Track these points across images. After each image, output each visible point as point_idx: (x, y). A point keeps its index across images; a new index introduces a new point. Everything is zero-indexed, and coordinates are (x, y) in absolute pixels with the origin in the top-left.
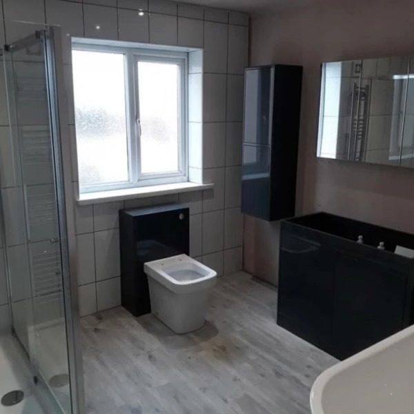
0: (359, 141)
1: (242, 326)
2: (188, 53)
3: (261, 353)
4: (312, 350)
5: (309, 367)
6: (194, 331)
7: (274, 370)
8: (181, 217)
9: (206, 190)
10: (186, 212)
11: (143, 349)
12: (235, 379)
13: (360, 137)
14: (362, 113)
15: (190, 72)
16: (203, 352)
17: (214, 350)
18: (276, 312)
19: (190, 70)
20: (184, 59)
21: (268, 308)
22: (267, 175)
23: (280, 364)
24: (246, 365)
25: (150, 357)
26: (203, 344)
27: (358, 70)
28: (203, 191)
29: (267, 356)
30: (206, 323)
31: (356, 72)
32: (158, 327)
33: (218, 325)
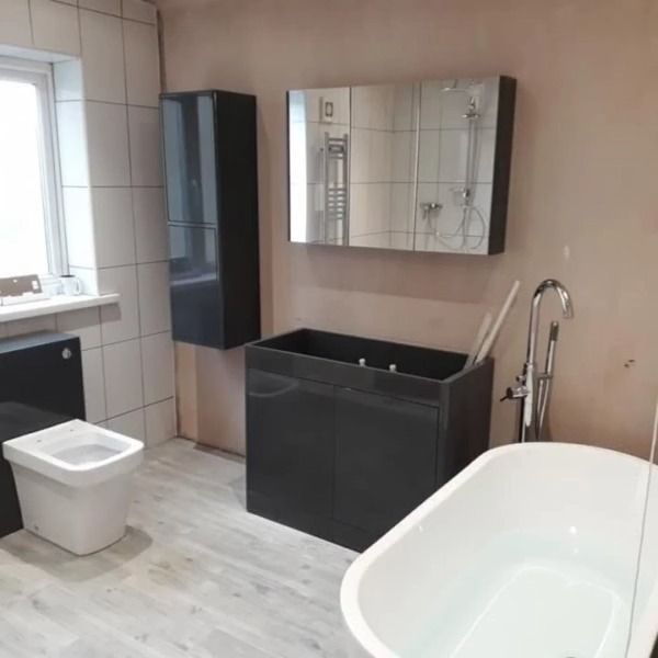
0: (340, 223)
1: (190, 525)
2: (52, 64)
3: (229, 560)
4: (307, 541)
5: (306, 567)
6: (109, 546)
7: (253, 583)
8: (66, 354)
9: (105, 305)
10: (75, 344)
11: (20, 593)
12: (194, 611)
13: (340, 215)
14: (340, 180)
15: (58, 99)
16: (130, 578)
17: (151, 571)
18: (244, 493)
19: (57, 94)
20: (46, 75)
21: (230, 489)
22: (213, 277)
23: (261, 572)
24: (208, 585)
25: (35, 603)
26: (129, 565)
27: (329, 112)
28: (99, 307)
29: (240, 564)
30: (129, 530)
31: (327, 115)
32: (42, 550)
33: (149, 530)
